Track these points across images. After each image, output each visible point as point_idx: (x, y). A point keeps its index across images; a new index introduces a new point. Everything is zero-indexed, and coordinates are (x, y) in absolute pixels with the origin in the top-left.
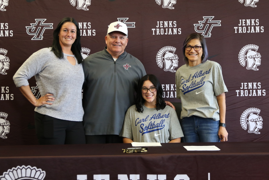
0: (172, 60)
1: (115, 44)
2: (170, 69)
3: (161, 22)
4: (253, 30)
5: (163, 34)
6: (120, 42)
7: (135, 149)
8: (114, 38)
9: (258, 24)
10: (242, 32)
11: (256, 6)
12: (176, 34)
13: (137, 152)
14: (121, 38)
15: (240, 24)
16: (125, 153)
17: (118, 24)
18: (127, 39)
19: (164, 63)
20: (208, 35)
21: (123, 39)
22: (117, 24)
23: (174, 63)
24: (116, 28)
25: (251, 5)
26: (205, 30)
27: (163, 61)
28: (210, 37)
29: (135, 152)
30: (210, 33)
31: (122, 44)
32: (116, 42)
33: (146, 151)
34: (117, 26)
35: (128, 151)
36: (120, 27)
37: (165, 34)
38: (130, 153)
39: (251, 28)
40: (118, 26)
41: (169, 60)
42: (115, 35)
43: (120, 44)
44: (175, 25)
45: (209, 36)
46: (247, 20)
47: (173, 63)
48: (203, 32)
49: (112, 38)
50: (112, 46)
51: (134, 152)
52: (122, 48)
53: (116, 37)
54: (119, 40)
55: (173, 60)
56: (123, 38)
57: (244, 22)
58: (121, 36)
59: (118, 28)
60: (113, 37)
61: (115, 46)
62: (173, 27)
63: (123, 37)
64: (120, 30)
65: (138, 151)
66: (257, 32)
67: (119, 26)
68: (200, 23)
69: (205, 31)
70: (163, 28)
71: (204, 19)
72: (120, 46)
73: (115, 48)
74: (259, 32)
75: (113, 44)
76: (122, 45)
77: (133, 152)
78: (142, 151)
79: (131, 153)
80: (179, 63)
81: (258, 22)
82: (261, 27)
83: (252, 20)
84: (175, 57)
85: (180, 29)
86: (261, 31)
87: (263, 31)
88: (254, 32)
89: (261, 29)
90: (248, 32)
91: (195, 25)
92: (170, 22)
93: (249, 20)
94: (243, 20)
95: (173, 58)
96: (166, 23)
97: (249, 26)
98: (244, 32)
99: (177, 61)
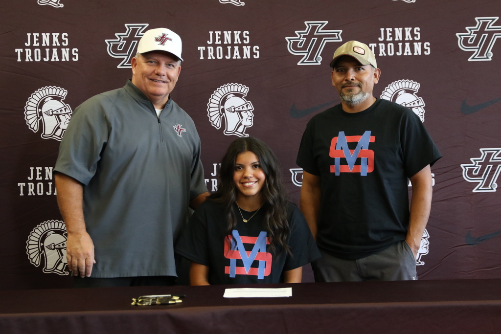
0: (240, 112)
1: (154, 78)
2: (236, 131)
3: (217, 33)
4: (409, 51)
5: (221, 57)
6: (165, 74)
7: (157, 298)
8: (154, 63)
9: (419, 38)
10: (385, 55)
11: (414, 1)
13: (159, 303)
14: (168, 65)
15: (381, 37)
16: (136, 305)
17: (164, 35)
18: (179, 68)
19: (223, 117)
20: (315, 61)
22: (161, 35)
23: (244, 119)
24: (159, 43)
26: (309, 50)
27: (221, 115)
28: (320, 64)
29: (156, 304)
30: (319, 56)
31: (169, 77)
32: (158, 74)
33: (180, 301)
35: (141, 302)
36: (168, 42)
37: (226, 57)
38: (146, 305)
39: (405, 45)
40: (162, 39)
41: (234, 112)
42: (156, 58)
43: (165, 78)
45: (317, 62)
46: (396, 29)
47: (242, 118)
48: (306, 54)
49: (149, 63)
50: (147, 80)
51: (154, 304)
52: (169, 87)
53: (158, 64)
54: (163, 70)
55: (242, 113)
56: (173, 66)
57: (390, 32)
58: (169, 60)
59: (162, 43)
60: (151, 62)
61: (154, 83)
63: (174, 64)
64: (168, 47)
65: (164, 302)
66: (416, 54)
67: (167, 39)
68: (299, 36)
69: (308, 53)
70: (222, 45)
71: (308, 27)
72: (164, 82)
73: (155, 86)
74: (420, 54)
75: (150, 77)
76: (168, 81)
77: (152, 305)
78: (170, 302)
79: (148, 305)
80: (256, 119)
81: (419, 34)
82: (425, 44)
83: (406, 29)
84: (247, 106)
85: (258, 48)
86: (425, 53)
87: (429, 53)
88: (410, 54)
89: (425, 47)
90: (398, 54)
91: (289, 40)
92: (237, 34)
93: (401, 29)
94: (388, 29)
95: (243, 107)
96: (227, 35)
97: (399, 41)
98: (389, 54)
99: (250, 114)
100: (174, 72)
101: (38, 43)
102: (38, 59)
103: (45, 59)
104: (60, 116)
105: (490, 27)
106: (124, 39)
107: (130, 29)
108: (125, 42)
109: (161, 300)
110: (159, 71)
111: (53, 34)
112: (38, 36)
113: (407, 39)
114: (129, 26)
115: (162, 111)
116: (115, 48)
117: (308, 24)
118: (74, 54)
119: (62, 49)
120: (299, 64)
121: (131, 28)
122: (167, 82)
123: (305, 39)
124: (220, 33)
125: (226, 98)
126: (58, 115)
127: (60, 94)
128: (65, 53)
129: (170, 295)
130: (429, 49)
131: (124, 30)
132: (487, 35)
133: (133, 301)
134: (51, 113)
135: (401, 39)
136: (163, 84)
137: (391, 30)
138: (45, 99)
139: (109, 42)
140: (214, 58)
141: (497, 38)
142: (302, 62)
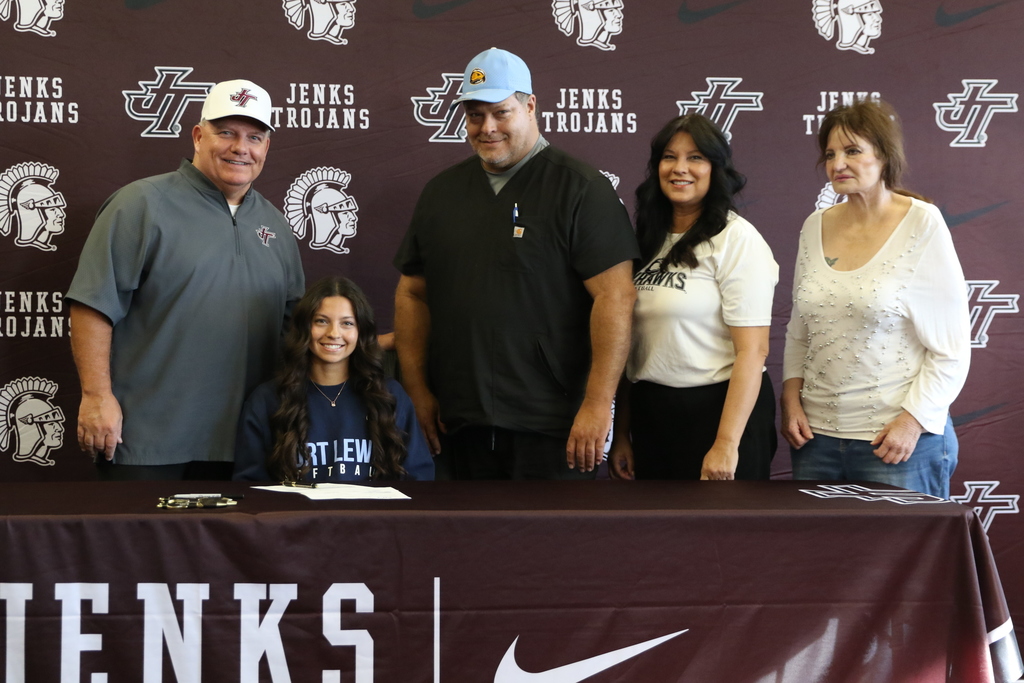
0: (336, 213)
1: (229, 158)
2: (330, 243)
3: (302, 86)
4: (604, 125)
5: (308, 125)
6: (248, 152)
7: (198, 498)
8: (229, 135)
9: (619, 107)
10: (566, 130)
11: (613, 47)
12: (353, 127)
13: (201, 505)
14: (252, 137)
15: (560, 102)
16: (164, 508)
17: (245, 91)
18: (267, 142)
19: (309, 221)
20: (456, 136)
21: (258, 141)
22: (240, 91)
23: (343, 225)
24: (237, 103)
25: (597, 44)
26: (448, 119)
27: (305, 217)
28: (464, 141)
29: (196, 507)
30: (463, 129)
31: (253, 156)
32: (236, 153)
33: (235, 503)
34: (241, 95)
36: (250, 102)
37: (317, 125)
38: (180, 509)
39: (597, 117)
40: (242, 98)
41: (326, 213)
42: (234, 127)
43: (247, 158)
44: (348, 98)
45: (460, 138)
46: (585, 91)
47: (339, 222)
48: (443, 125)
49: (222, 135)
50: (218, 161)
51: (192, 507)
52: (253, 171)
53: (236, 136)
54: (244, 146)
55: (340, 215)
56: (259, 139)
57: (575, 95)
58: (253, 130)
59: (242, 104)
60: (225, 133)
61: (230, 166)
62: (344, 106)
63: (260, 136)
65: (207, 504)
67: (248, 97)
68: (432, 96)
69: (447, 123)
70: (311, 105)
71: (446, 82)
72: (246, 164)
73: (231, 170)
74: (620, 130)
75: (223, 156)
76: (252, 161)
77: (189, 507)
78: (219, 504)
79: (184, 509)
80: (361, 226)
81: (619, 100)
82: (629, 116)
83: (600, 91)
84: (347, 204)
85: (367, 112)
86: (629, 130)
87: (634, 130)
88: (605, 130)
89: (629, 121)
90: (586, 129)
91: (417, 101)
92: (334, 89)
93: (592, 91)
94: (572, 91)
95: (341, 206)
96: (319, 91)
97: (589, 110)
98: (573, 130)
99: (352, 216)
100: (260, 149)
101: (13, 93)
102: (12, 117)
103: (23, 119)
104: (46, 211)
105: (729, 93)
106: (153, 91)
107: (162, 75)
108: (155, 95)
109: (203, 500)
110: (238, 147)
111: (38, 79)
112: (13, 80)
113: (600, 107)
114: (161, 71)
115: (238, 209)
116: (137, 104)
117: (448, 78)
118: (71, 111)
119: (52, 104)
120: (431, 140)
121: (164, 73)
122: (250, 164)
123: (442, 101)
124: (307, 86)
125: (314, 190)
126: (43, 209)
127: (47, 176)
128: (57, 110)
129: (220, 495)
130: (634, 123)
131: (153, 77)
132: (723, 105)
133: (160, 502)
134: (31, 206)
135: (592, 107)
136: (244, 168)
137: (577, 93)
138: (22, 183)
139: (129, 95)
140: (296, 126)
141: (740, 112)
142: (437, 138)
